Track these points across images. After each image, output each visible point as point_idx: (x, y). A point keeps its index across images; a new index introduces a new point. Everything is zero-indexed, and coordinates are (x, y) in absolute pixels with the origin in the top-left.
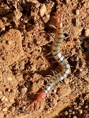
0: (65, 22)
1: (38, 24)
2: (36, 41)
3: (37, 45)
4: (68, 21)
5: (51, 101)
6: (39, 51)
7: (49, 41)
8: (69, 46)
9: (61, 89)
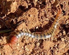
0: (64, 4)
1: (48, 5)
2: (46, 15)
3: (47, 17)
4: (66, 3)
5: (54, 51)
6: (47, 21)
7: (54, 15)
8: (65, 18)
9: (60, 45)
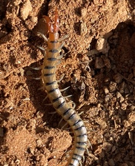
0: (63, 28)
1: (18, 32)
2: (15, 60)
3: (16, 66)
4: (67, 27)
5: (38, 159)
6: (19, 74)
7: (36, 59)
8: (70, 66)
9: (55, 140)
